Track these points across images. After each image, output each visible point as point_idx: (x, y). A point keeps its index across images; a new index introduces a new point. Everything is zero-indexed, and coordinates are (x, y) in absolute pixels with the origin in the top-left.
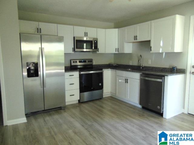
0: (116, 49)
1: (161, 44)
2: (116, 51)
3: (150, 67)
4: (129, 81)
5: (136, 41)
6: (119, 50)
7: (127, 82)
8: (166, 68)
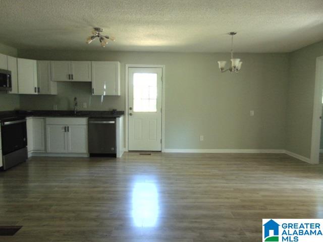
0: (36, 88)
1: (105, 87)
2: (36, 92)
3: (86, 111)
4: (70, 129)
5: (70, 80)
6: (41, 90)
7: (68, 131)
8: (105, 111)
